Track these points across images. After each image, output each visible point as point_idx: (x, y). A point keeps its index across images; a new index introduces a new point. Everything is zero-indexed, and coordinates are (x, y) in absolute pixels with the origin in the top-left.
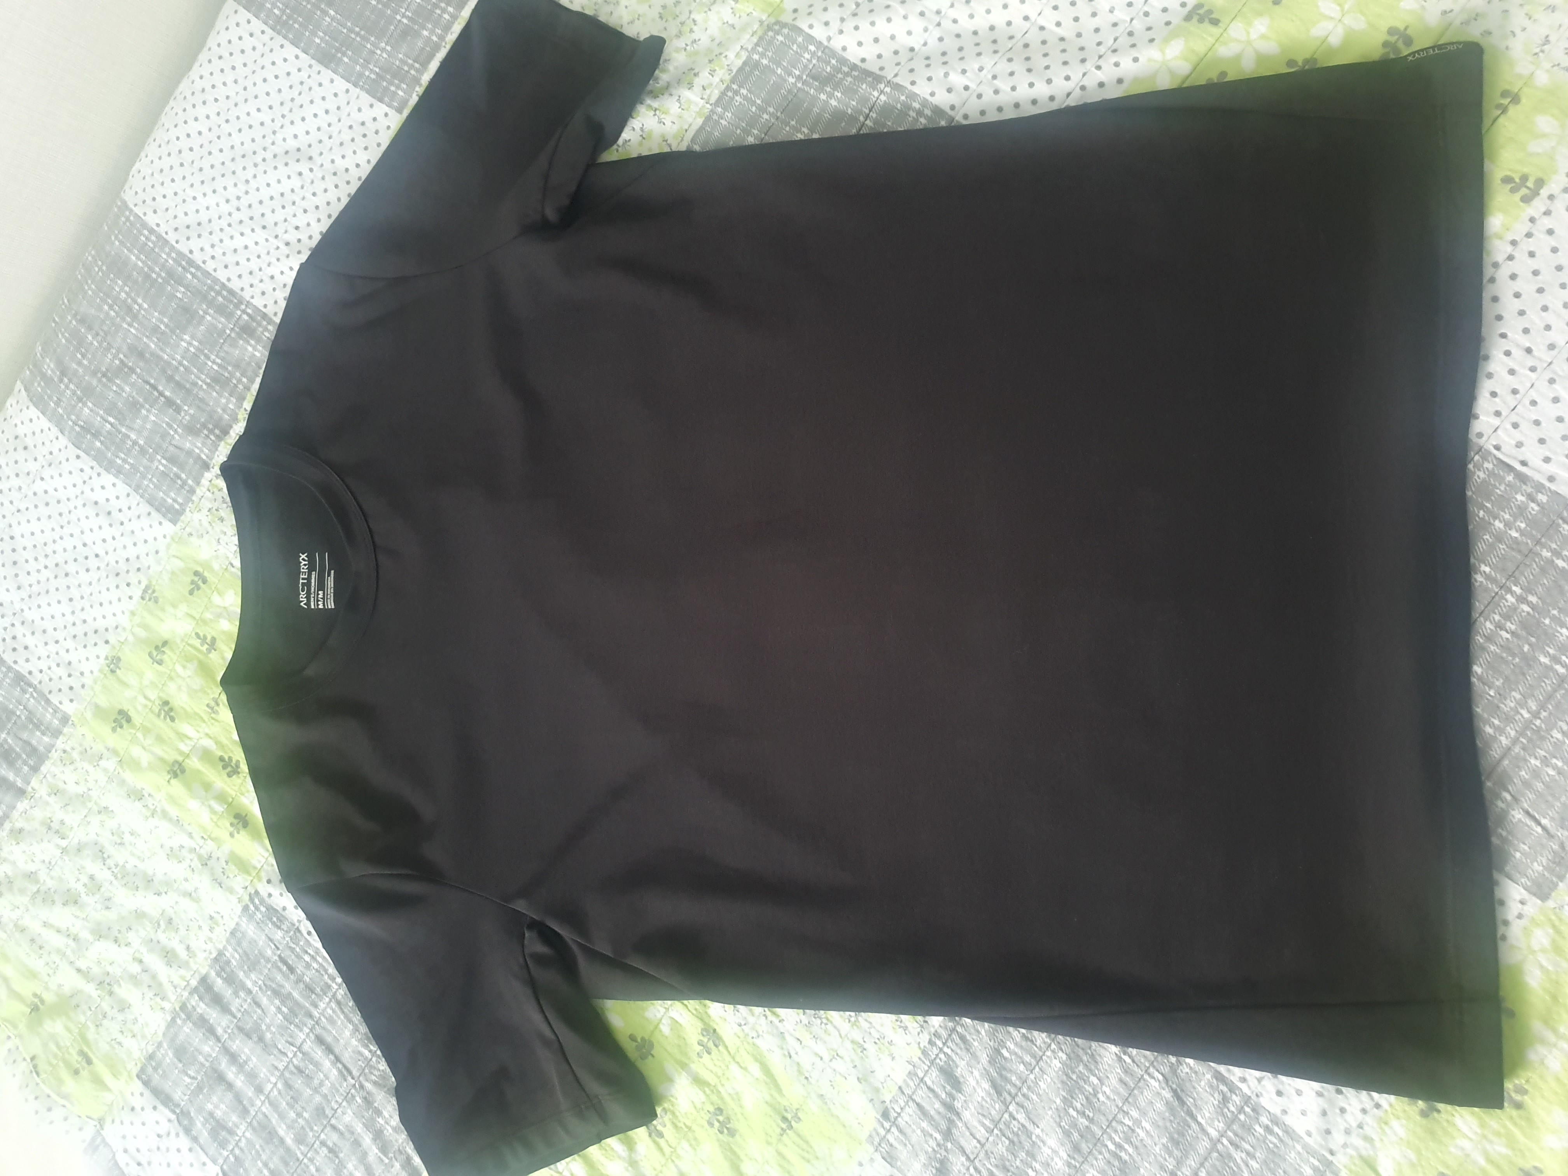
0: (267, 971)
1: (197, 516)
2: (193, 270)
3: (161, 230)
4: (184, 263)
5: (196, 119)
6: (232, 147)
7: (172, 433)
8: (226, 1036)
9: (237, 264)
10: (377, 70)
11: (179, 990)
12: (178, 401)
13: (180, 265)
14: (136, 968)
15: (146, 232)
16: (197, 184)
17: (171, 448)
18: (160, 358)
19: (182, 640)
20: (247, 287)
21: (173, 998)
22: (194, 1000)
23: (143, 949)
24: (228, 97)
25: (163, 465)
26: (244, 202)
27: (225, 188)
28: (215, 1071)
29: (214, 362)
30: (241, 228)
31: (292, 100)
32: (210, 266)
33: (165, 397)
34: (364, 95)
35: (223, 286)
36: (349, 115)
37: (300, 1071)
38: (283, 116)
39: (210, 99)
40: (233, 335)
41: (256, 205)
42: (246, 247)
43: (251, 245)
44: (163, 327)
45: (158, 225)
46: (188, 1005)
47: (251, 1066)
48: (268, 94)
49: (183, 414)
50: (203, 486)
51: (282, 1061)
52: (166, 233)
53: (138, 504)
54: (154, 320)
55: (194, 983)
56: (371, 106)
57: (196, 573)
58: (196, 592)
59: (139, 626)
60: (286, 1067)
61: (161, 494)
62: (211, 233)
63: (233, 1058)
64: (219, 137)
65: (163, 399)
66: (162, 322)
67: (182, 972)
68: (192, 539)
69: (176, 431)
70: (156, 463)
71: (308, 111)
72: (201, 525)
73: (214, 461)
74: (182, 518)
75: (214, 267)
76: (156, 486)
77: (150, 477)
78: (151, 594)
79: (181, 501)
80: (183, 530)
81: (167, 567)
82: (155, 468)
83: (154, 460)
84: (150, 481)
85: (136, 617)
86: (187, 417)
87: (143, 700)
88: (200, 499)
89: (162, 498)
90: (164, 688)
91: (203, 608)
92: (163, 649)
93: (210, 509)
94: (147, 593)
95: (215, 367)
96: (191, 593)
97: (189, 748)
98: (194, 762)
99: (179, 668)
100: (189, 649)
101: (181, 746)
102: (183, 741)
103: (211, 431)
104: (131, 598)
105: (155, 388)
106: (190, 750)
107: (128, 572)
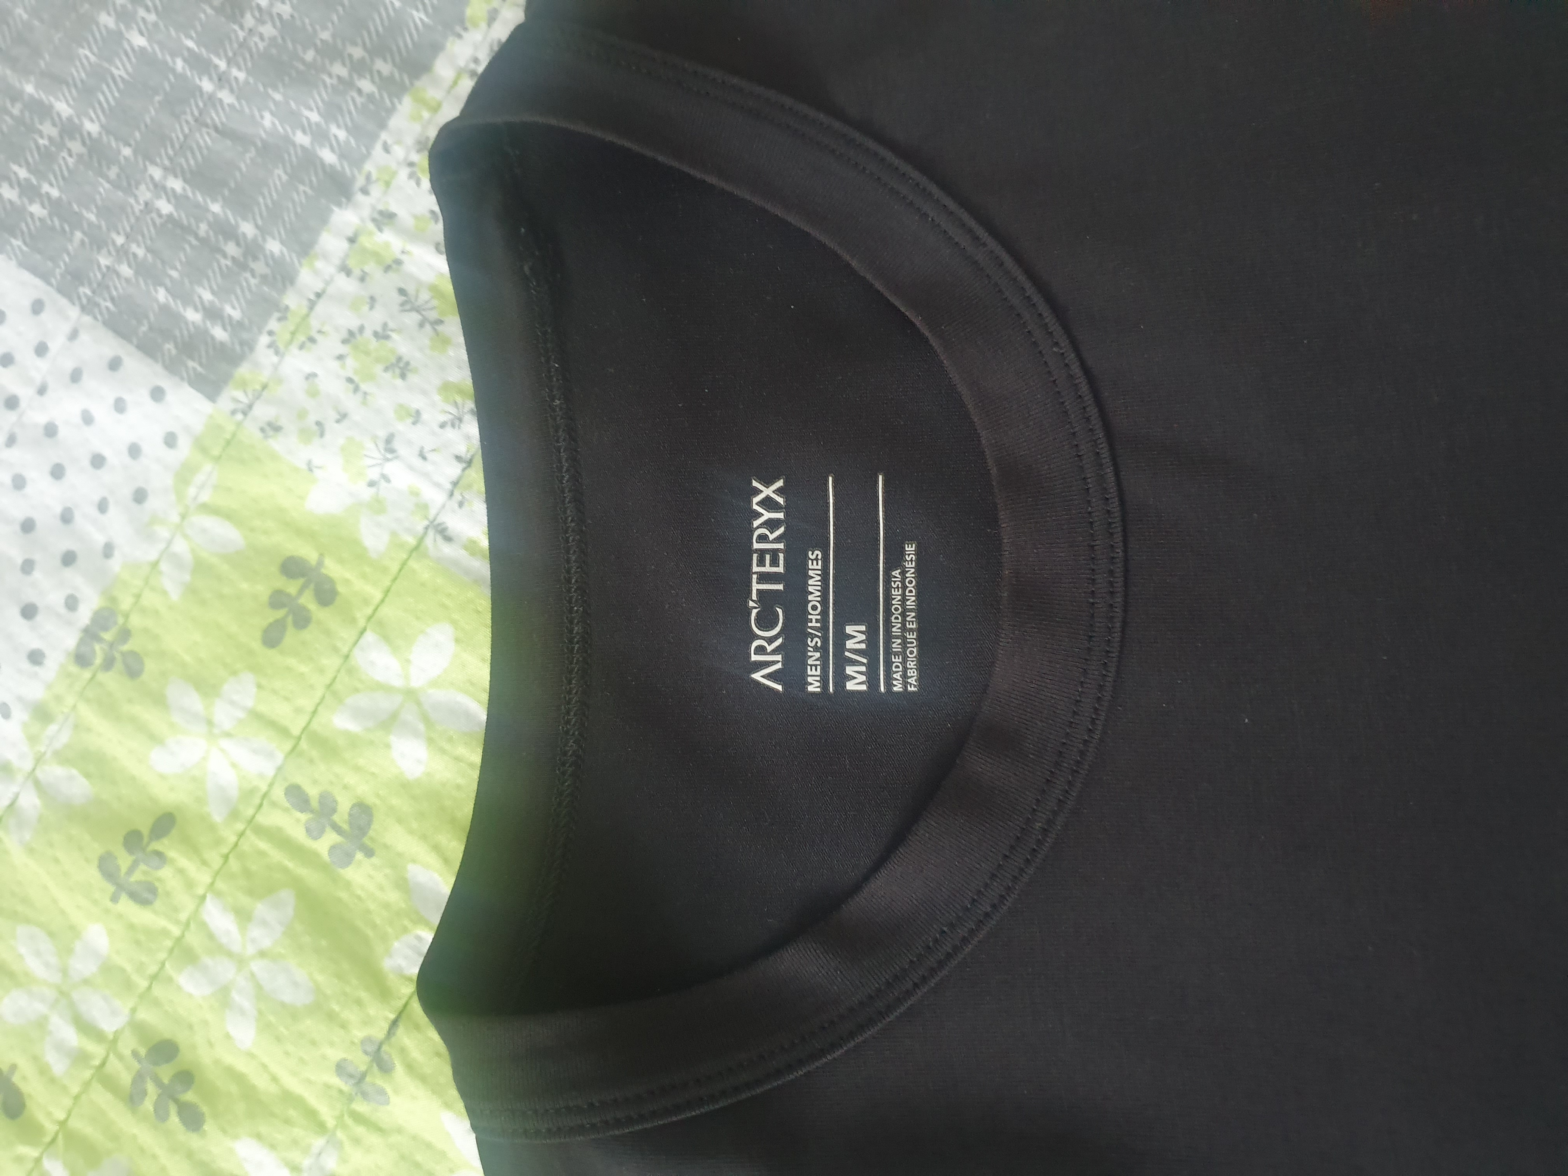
1: (297, 363)
7: (207, 86)
17: (205, 139)
19: (234, 815)
25: (171, 195)
49: (249, 21)
50: (325, 257)
53: (74, 335)
57: (292, 568)
58: (291, 631)
59: (62, 757)
61: (162, 295)
68: (276, 444)
69: (222, 80)
70: (144, 194)
72: (313, 393)
73: (368, 167)
74: (244, 370)
76: (141, 269)
77: (120, 240)
78: (111, 645)
79: (236, 314)
80: (245, 414)
81: (181, 547)
82: (137, 208)
83: (138, 184)
84: (122, 253)
85: (53, 728)
86: (268, 30)
87: (71, 1037)
88: (312, 305)
89: (165, 309)
90: (158, 991)
91: (319, 694)
92: (156, 846)
93: (351, 333)
94: (100, 640)
96: (272, 637)
99: (218, 918)
100: (263, 845)
103: (361, 67)
104: (35, 657)
107: (28, 567)
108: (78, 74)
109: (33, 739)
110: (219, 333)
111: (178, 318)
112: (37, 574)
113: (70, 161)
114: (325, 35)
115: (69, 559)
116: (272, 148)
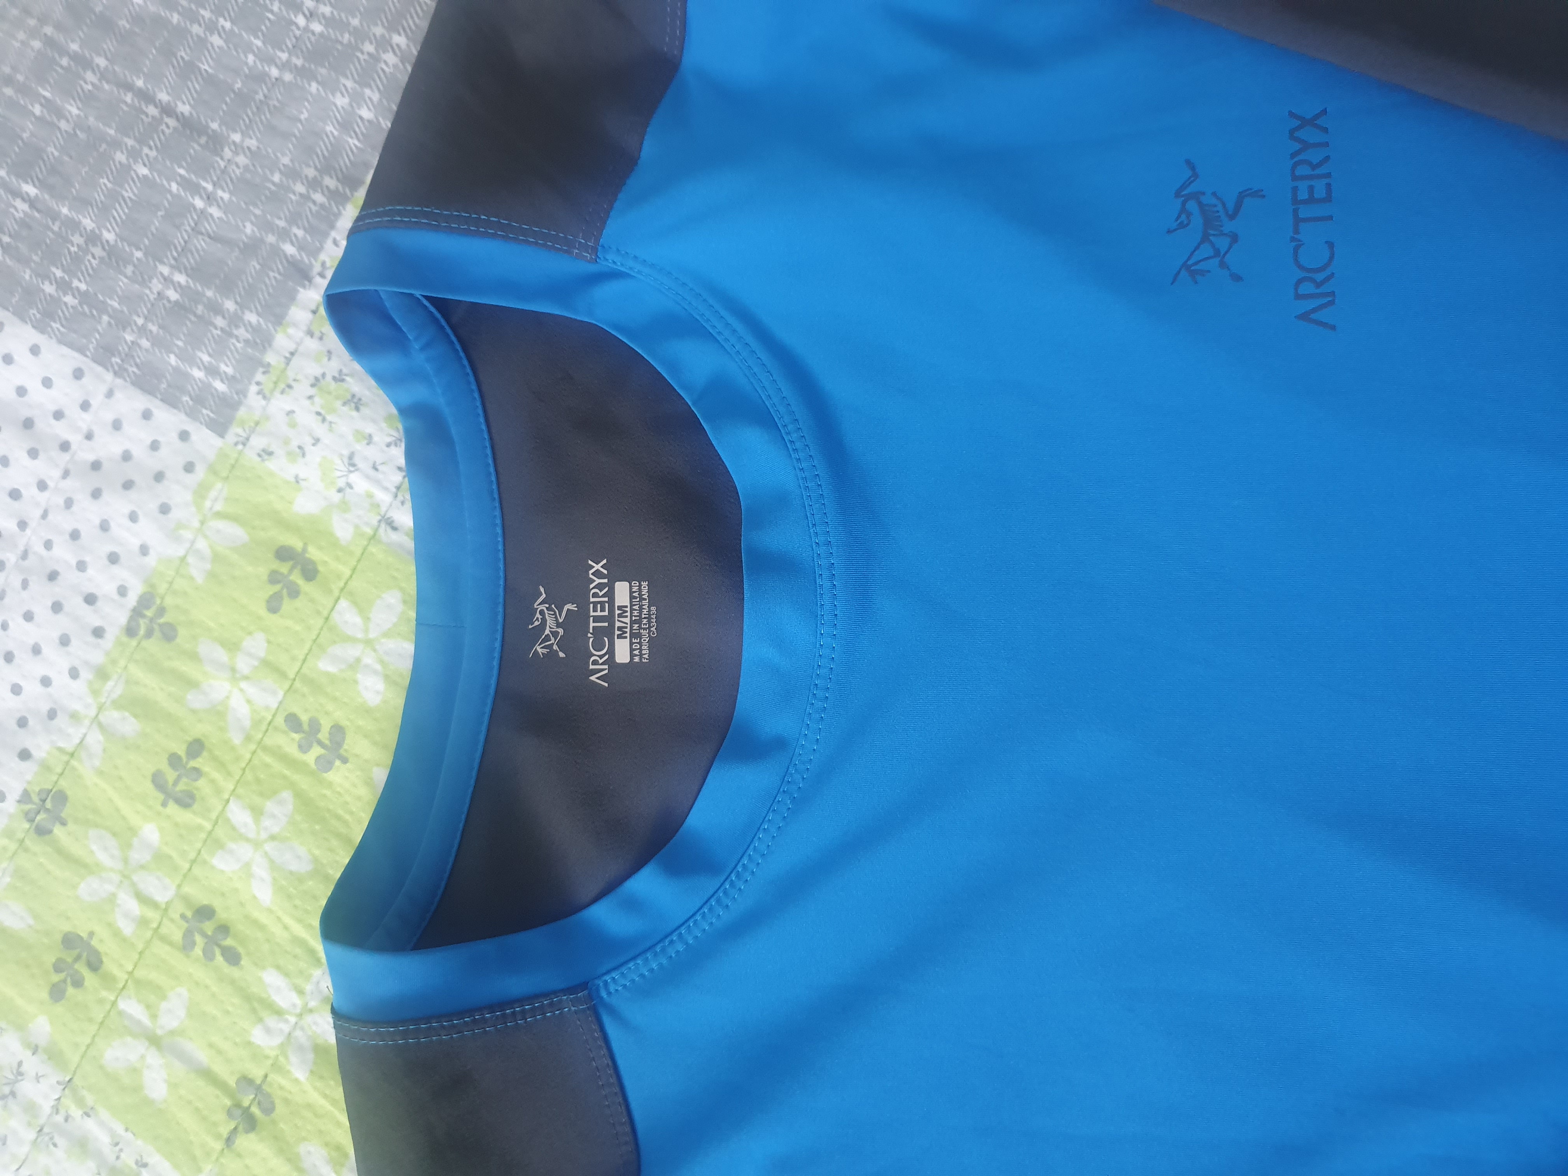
1: (280, 404)
7: (199, 203)
12: (215, 126)
17: (201, 243)
19: (248, 738)
25: (178, 287)
33: (180, 117)
49: (227, 153)
50: (295, 325)
53: (110, 394)
57: (283, 554)
58: (286, 600)
59: (118, 704)
61: (173, 360)
65: (172, 122)
68: (271, 465)
69: (210, 198)
70: (156, 285)
72: (293, 425)
74: (242, 413)
76: (156, 342)
77: (140, 321)
78: (151, 620)
79: (229, 370)
80: (244, 444)
81: (202, 544)
82: (152, 297)
83: (151, 279)
84: (142, 331)
85: (110, 684)
86: (242, 160)
87: (134, 907)
88: (288, 361)
89: (176, 369)
90: (197, 871)
91: (307, 647)
92: (193, 764)
93: (316, 379)
94: (143, 616)
95: (317, 27)
96: (274, 605)
97: (277, 1041)
98: (296, 1081)
99: (238, 815)
100: (268, 759)
101: (258, 1036)
102: (260, 1020)
103: (314, 184)
104: (98, 632)
105: (147, 97)
106: (282, 1046)
107: (81, 566)
108: (99, 197)
109: (95, 693)
110: (220, 386)
111: (187, 376)
112: (90, 571)
113: (94, 262)
114: (286, 160)
115: (113, 558)
116: (251, 248)
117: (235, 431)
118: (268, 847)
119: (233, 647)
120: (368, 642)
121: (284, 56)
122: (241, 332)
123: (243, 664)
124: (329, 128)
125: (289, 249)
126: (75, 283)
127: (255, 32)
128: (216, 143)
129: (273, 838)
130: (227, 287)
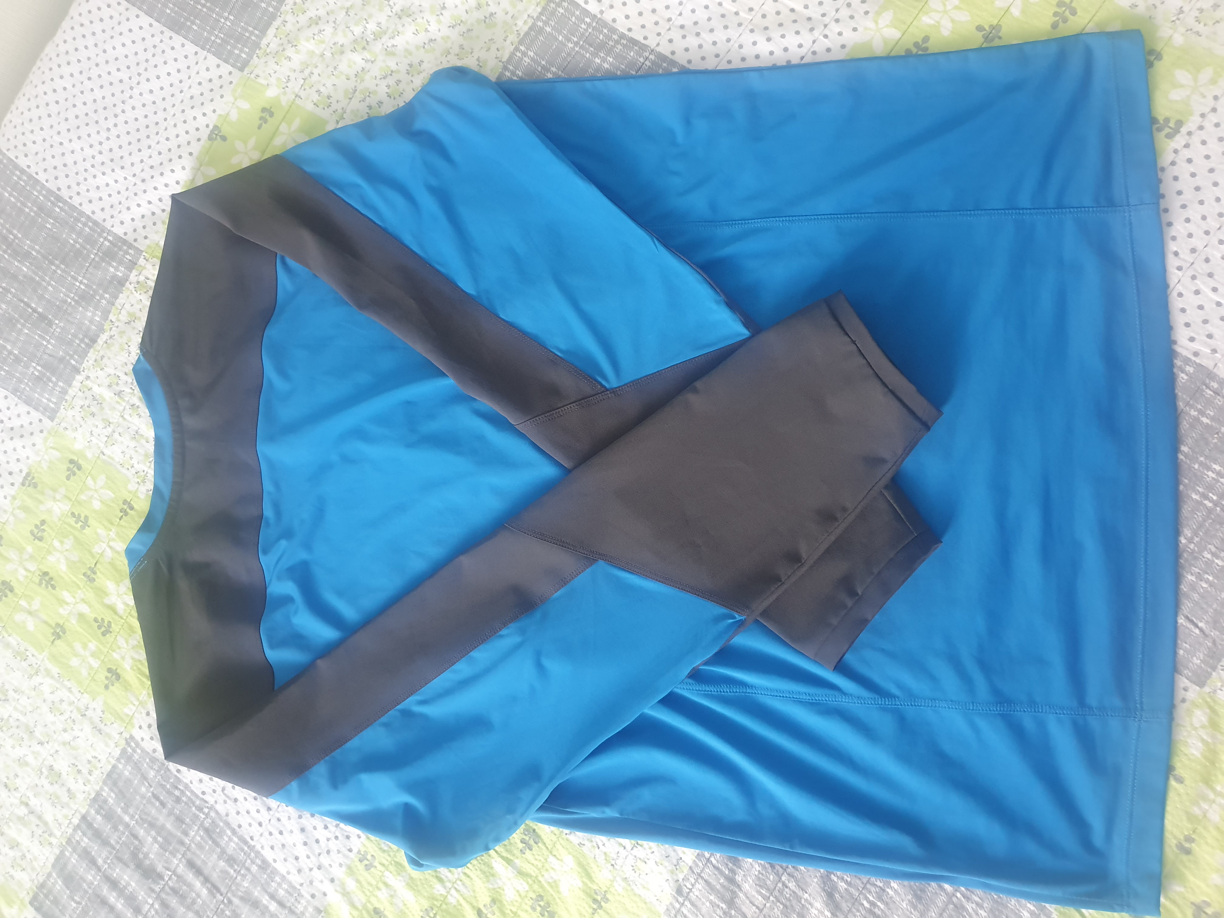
0: (142, 806)
1: (70, 413)
2: (61, 205)
3: (32, 171)
4: (52, 198)
5: (62, 77)
6: (95, 101)
7: (45, 343)
8: (106, 866)
9: (101, 199)
10: (222, 36)
11: (63, 828)
12: (50, 317)
13: (50, 200)
14: (22, 811)
15: (18, 173)
16: (64, 132)
17: (46, 357)
18: (33, 279)
19: (60, 519)
20: (108, 218)
21: (58, 834)
22: (79, 835)
23: (30, 794)
24: (89, 59)
25: (38, 371)
26: (106, 146)
27: (89, 135)
28: (98, 896)
29: (81, 282)
30: (103, 169)
31: (147, 61)
32: (76, 201)
33: (38, 313)
34: (211, 57)
35: (88, 217)
36: (198, 73)
37: (175, 891)
38: (139, 74)
39: (74, 60)
40: (97, 259)
41: (116, 150)
42: (107, 185)
43: (111, 183)
44: (34, 253)
45: (29, 167)
46: (73, 840)
47: (131, 890)
48: (126, 56)
49: (54, 327)
50: (75, 387)
51: (158, 884)
52: (37, 174)
53: (16, 405)
54: (26, 248)
55: (76, 821)
56: (218, 66)
57: (71, 461)
58: (72, 477)
59: (19, 508)
60: (162, 889)
61: (36, 395)
62: (77, 174)
63: (114, 884)
64: (82, 92)
65: (36, 315)
66: (34, 249)
67: (65, 811)
68: (66, 432)
69: (48, 342)
70: (32, 370)
71: (162, 71)
72: (74, 420)
73: (83, 365)
74: (58, 414)
75: (79, 202)
76: (31, 389)
77: (26, 381)
78: (30, 481)
79: (55, 401)
80: (59, 425)
81: (46, 457)
82: (30, 373)
83: (29, 368)
84: (27, 384)
85: (17, 501)
86: (58, 330)
87: (24, 573)
88: (73, 398)
89: (38, 398)
90: (44, 561)
91: (78, 491)
92: (42, 528)
93: (82, 406)
94: (27, 480)
95: (83, 287)
96: (68, 478)
97: (67, 612)
98: (72, 624)
99: (56, 543)
100: (66, 526)
101: (61, 611)
102: (62, 606)
103: (82, 341)
104: (12, 484)
105: (29, 306)
106: (69, 614)
107: (8, 462)
108: (12, 339)
109: (12, 504)
110: (52, 405)
111: (41, 401)
112: (11, 464)
113: (11, 361)
114: (73, 331)
115: (18, 460)
116: (61, 360)
117: (57, 420)
118: (65, 553)
119: (55, 490)
120: (96, 490)
121: (72, 295)
122: (57, 388)
123: (58, 497)
124: (86, 322)
125: (73, 362)
126: (5, 367)
127: (63, 286)
128: (50, 324)
129: (67, 550)
130: (53, 373)
